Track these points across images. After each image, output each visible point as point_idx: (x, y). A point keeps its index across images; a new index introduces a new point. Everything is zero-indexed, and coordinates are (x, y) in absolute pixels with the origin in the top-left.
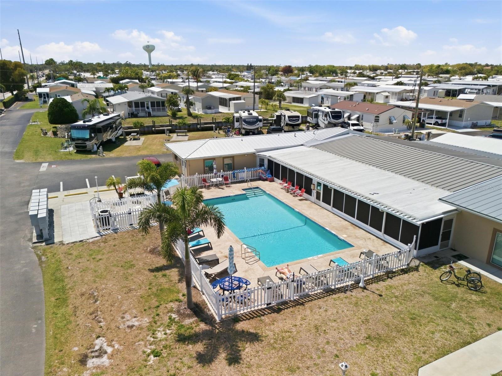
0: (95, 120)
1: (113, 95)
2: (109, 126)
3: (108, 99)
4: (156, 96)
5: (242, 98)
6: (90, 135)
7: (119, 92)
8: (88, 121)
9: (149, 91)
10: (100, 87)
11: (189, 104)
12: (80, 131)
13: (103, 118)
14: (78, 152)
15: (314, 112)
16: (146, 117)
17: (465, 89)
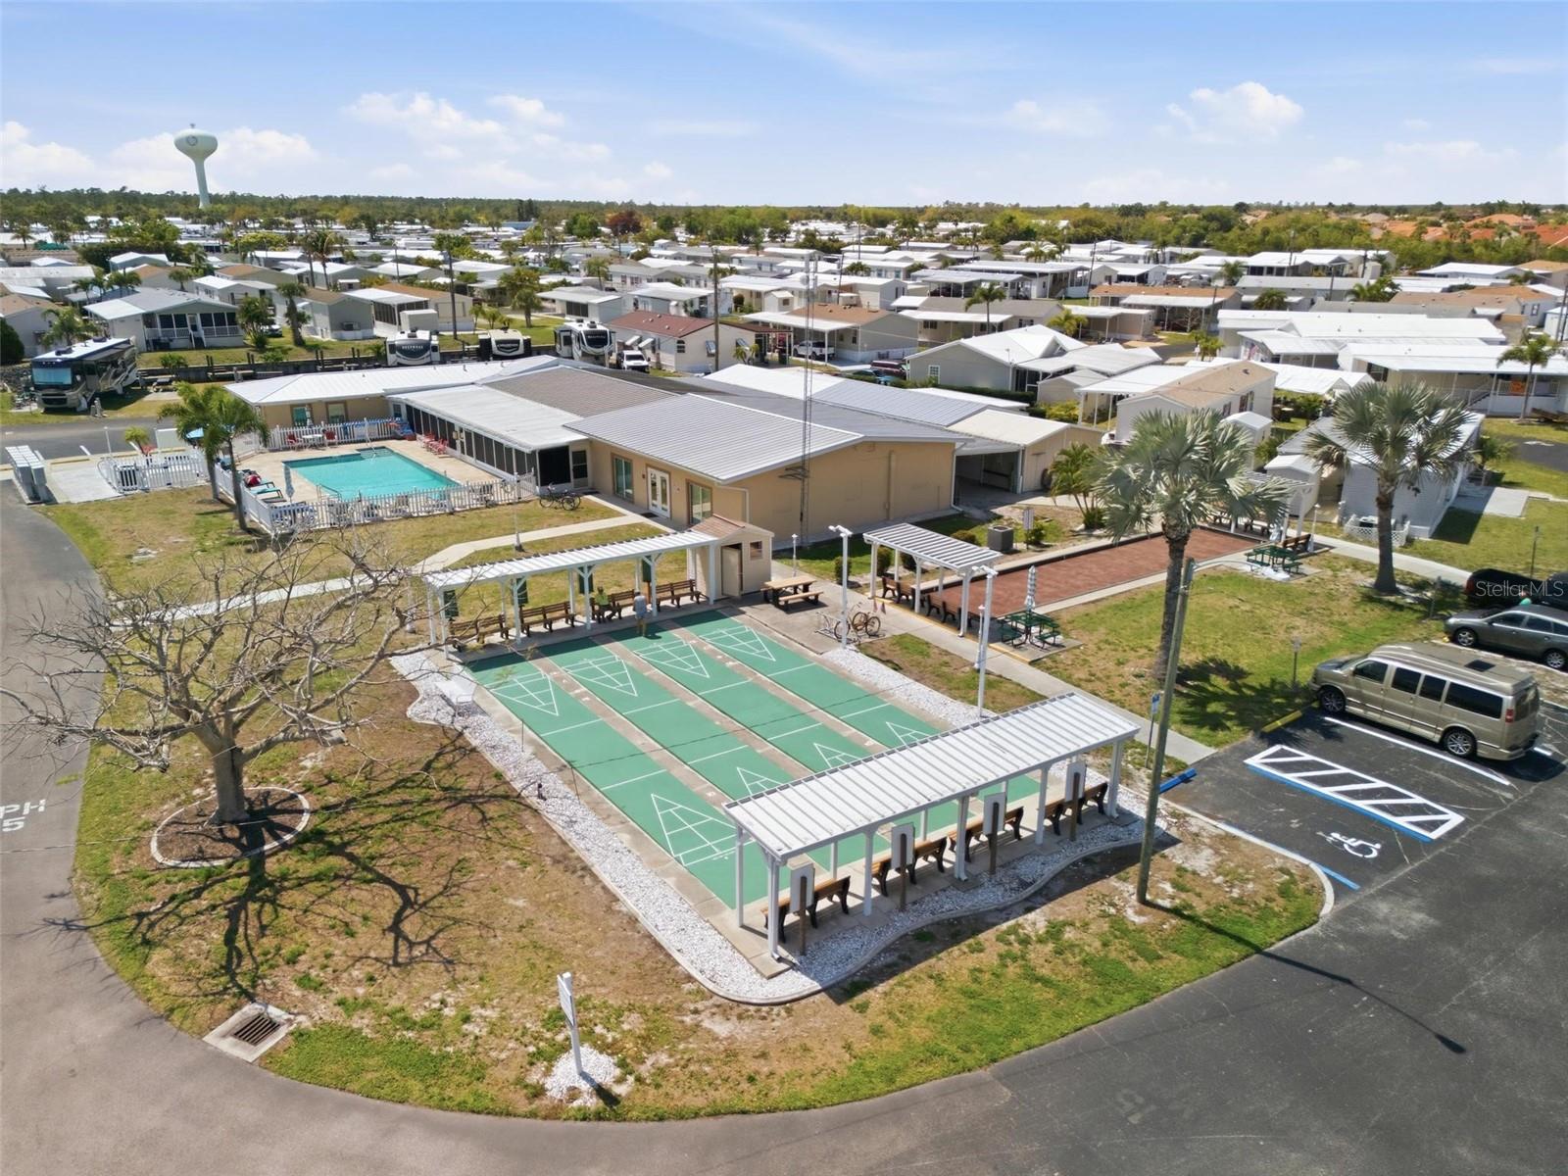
0: (79, 350)
1: (99, 300)
2: (110, 362)
3: (89, 307)
4: (216, 300)
5: (431, 304)
6: (74, 379)
7: (114, 290)
8: (65, 352)
9: (198, 287)
10: (57, 276)
11: (297, 318)
12: (52, 371)
13: (92, 346)
14: (48, 411)
15: (563, 334)
16: (192, 349)
17: (981, 281)
